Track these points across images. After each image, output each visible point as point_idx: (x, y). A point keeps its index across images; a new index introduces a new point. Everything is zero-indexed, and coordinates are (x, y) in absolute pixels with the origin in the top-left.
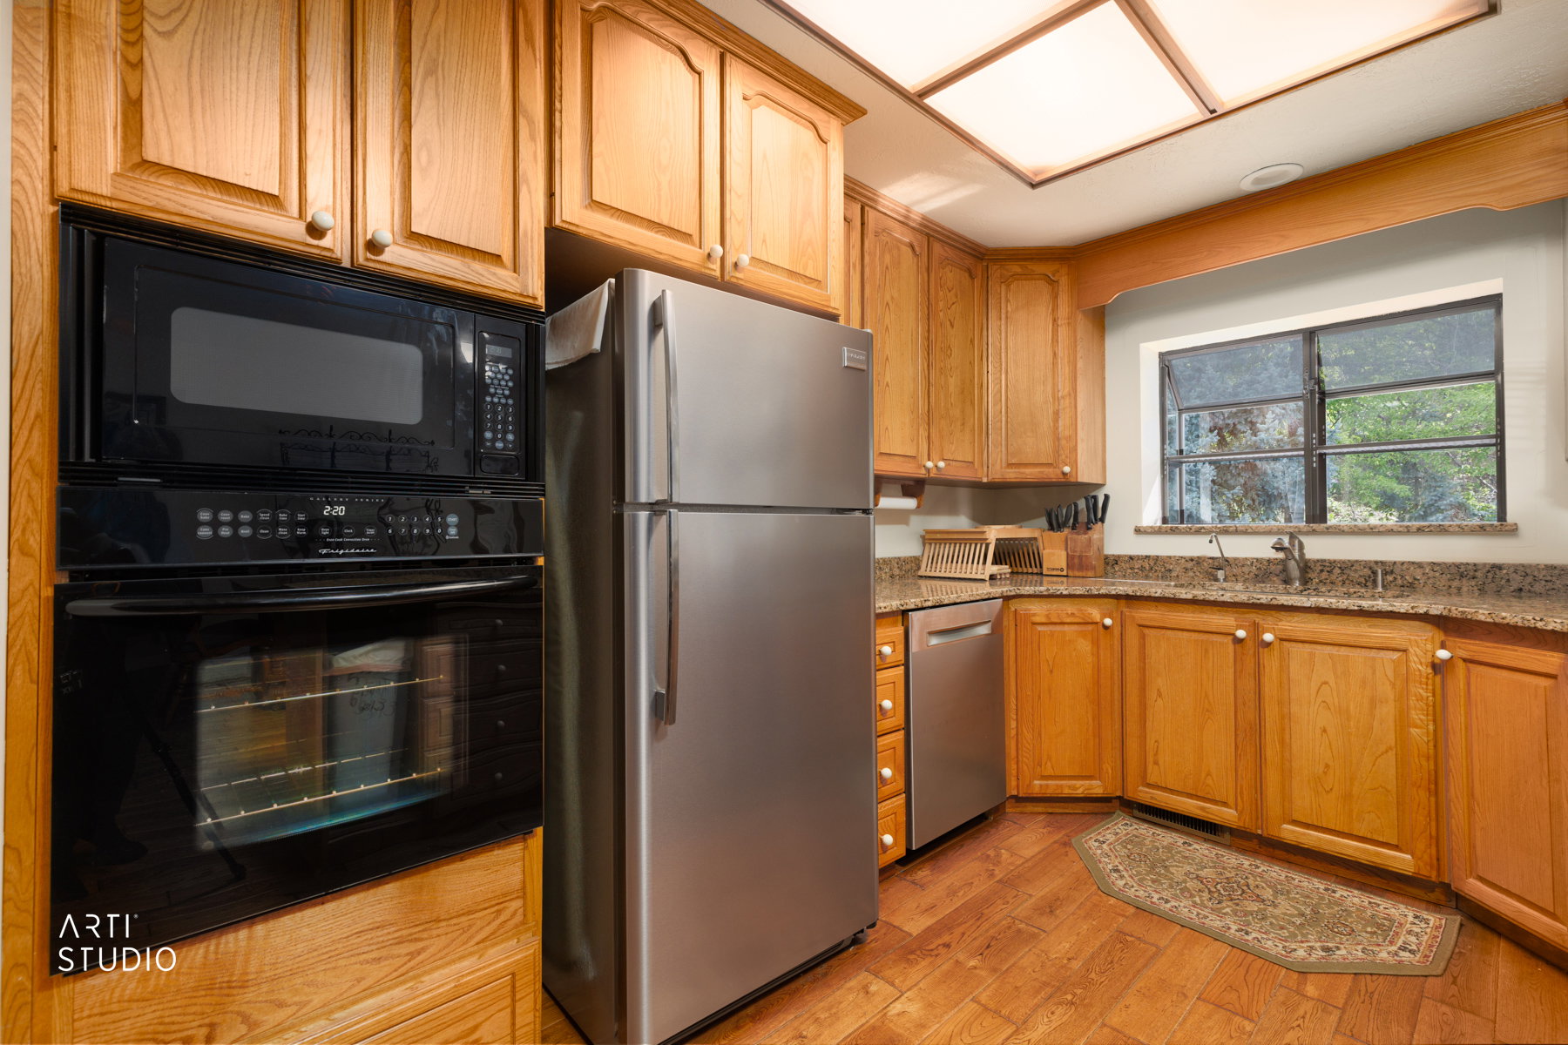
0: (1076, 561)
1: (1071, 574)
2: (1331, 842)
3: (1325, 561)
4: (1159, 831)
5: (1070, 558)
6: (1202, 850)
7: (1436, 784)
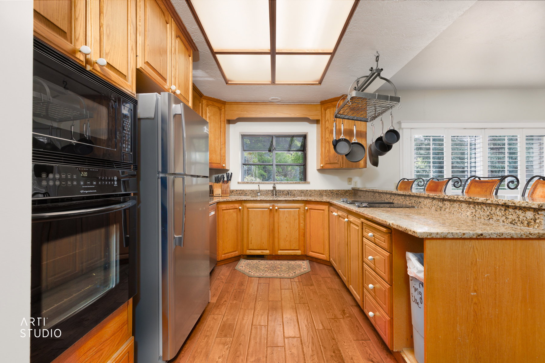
0: (224, 192)
1: (222, 195)
2: (288, 252)
3: (279, 190)
4: (252, 261)
5: (222, 191)
6: (263, 262)
7: (304, 235)
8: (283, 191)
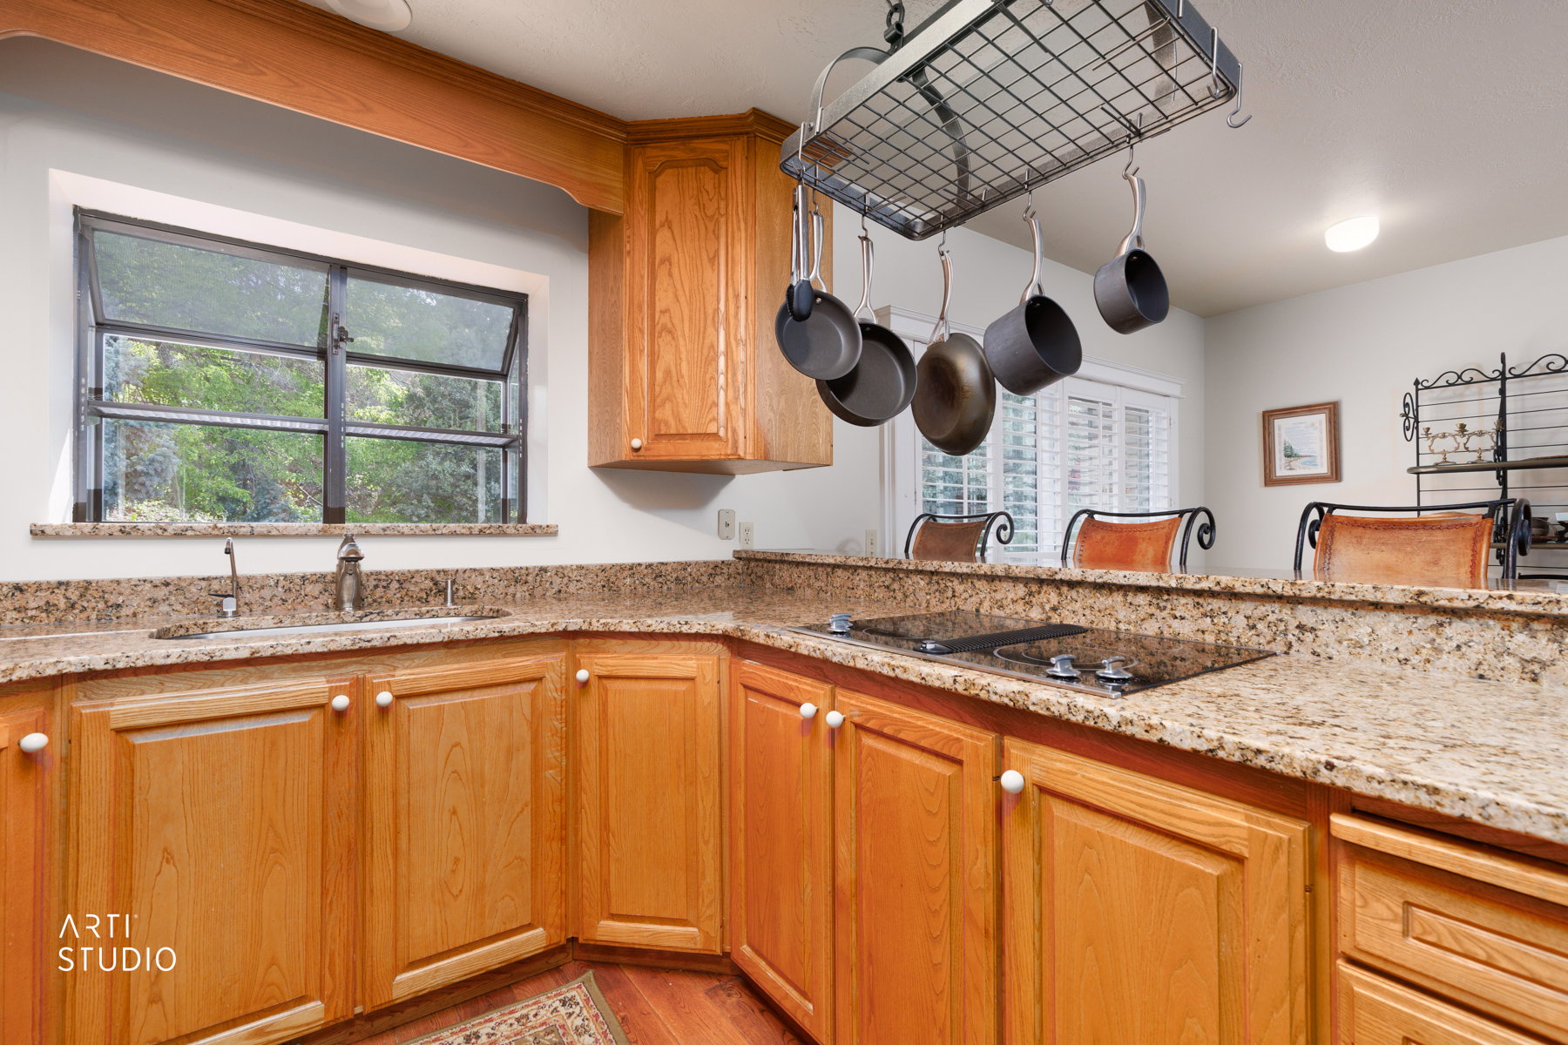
3: (380, 573)
8: (405, 579)
